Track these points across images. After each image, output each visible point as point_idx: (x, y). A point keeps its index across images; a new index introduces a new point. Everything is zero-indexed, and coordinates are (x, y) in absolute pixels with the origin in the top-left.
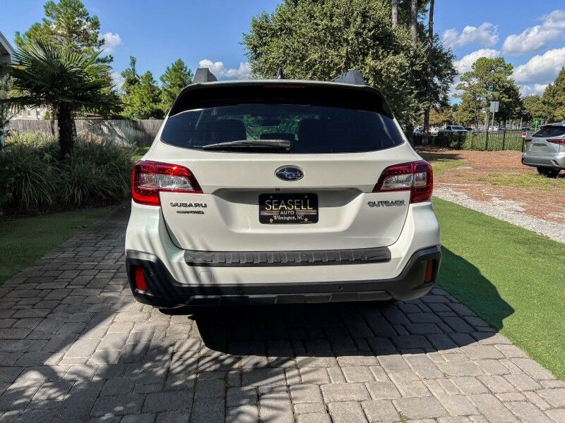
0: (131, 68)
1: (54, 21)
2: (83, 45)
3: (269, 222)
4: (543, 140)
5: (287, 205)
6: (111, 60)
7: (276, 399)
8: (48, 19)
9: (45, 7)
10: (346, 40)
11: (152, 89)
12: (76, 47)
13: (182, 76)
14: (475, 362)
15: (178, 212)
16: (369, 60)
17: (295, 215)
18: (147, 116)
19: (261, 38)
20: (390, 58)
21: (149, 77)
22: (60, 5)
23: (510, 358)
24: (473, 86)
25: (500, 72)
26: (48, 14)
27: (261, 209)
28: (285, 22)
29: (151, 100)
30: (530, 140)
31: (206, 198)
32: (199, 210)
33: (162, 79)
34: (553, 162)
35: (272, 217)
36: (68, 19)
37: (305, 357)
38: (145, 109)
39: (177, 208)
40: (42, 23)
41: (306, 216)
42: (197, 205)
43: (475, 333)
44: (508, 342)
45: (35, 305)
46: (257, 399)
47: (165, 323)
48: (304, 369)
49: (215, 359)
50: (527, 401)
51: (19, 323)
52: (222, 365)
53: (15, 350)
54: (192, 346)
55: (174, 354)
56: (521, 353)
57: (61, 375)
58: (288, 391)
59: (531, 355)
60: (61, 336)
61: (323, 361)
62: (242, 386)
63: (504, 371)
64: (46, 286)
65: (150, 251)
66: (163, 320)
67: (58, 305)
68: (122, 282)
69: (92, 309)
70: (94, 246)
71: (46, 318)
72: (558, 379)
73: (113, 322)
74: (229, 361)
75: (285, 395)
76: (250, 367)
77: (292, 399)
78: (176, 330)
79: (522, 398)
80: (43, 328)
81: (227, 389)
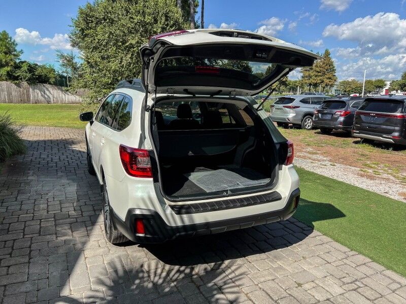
4: (281, 106)
7: (230, 287)
13: (7, 45)
14: (313, 248)
19: (88, 23)
23: (327, 243)
24: (225, 65)
28: (108, 13)
30: (273, 106)
34: (287, 120)
37: (229, 260)
43: (304, 232)
44: (321, 234)
45: (10, 254)
46: (220, 290)
47: (124, 253)
48: (233, 268)
49: (178, 271)
50: (345, 264)
51: (11, 270)
52: (185, 274)
53: (28, 290)
54: (157, 265)
55: (148, 272)
56: (329, 239)
57: (81, 300)
58: (233, 282)
59: (334, 239)
60: (54, 274)
61: (239, 261)
62: (205, 284)
63: (328, 250)
64: (6, 237)
65: (151, 208)
66: (121, 251)
67: (31, 251)
68: (66, 227)
69: (61, 251)
70: (16, 201)
71: (29, 263)
72: (352, 250)
73: (86, 258)
74: (188, 271)
75: (233, 284)
76: (203, 272)
77: (238, 286)
78: (136, 256)
79: (343, 263)
80: (35, 270)
81: (198, 287)
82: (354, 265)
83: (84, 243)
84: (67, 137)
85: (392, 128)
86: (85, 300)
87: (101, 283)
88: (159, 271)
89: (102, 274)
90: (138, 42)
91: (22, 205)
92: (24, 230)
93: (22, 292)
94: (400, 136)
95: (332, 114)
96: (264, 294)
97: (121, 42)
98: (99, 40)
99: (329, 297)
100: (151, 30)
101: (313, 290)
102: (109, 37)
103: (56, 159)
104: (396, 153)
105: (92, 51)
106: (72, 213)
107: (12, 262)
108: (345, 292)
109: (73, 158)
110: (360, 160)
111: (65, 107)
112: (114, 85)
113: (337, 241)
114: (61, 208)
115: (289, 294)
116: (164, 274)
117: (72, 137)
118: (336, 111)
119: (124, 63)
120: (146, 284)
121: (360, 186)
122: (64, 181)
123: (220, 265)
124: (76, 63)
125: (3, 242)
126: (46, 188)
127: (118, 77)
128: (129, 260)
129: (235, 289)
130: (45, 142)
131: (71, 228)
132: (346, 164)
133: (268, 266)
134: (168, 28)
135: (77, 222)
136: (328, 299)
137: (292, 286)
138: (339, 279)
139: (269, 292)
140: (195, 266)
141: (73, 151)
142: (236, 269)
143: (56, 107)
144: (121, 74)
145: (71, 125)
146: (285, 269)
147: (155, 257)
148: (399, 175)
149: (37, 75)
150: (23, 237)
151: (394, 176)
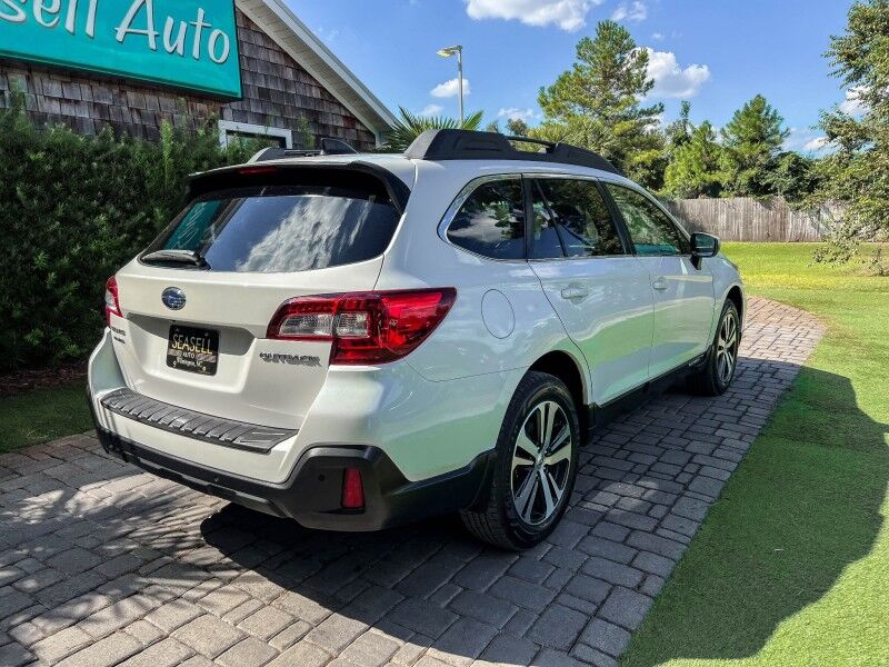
0: (681, 119)
1: (587, 65)
2: (622, 93)
3: (173, 366)
5: (191, 345)
6: (662, 110)
8: (580, 63)
9: (577, 47)
11: (709, 148)
12: (612, 97)
13: (759, 123)
15: (115, 339)
17: (195, 360)
18: (695, 194)
21: (706, 130)
22: (596, 41)
26: (581, 56)
27: (170, 347)
29: (705, 167)
31: (125, 324)
32: (122, 338)
33: (723, 131)
35: (176, 358)
36: (604, 58)
38: (693, 181)
40: (573, 70)
41: (205, 364)
42: (121, 332)
149: (808, 181)
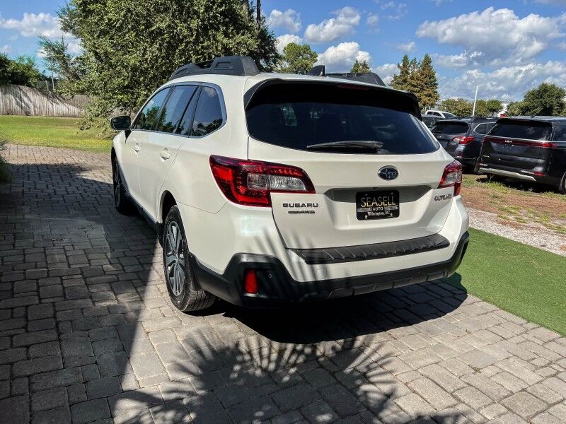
3: (364, 219)
5: (378, 202)
10: (196, 12)
14: (475, 318)
15: (290, 212)
16: (220, 37)
17: (384, 211)
20: (239, 38)
23: (492, 312)
25: (307, 59)
27: (358, 207)
31: (319, 198)
32: (310, 209)
35: (366, 213)
39: (289, 209)
41: (391, 211)
42: (309, 205)
43: (457, 297)
44: (478, 300)
45: (26, 327)
46: (365, 378)
47: (205, 325)
48: (373, 346)
49: (294, 351)
50: (528, 340)
51: (33, 351)
52: (307, 355)
53: (70, 382)
54: (259, 343)
55: (250, 353)
56: (493, 307)
57: (159, 396)
58: (381, 366)
59: (499, 307)
60: (105, 357)
61: (379, 337)
62: (341, 370)
63: (497, 322)
64: (10, 303)
65: (270, 253)
66: (200, 323)
67: (57, 323)
68: (105, 288)
69: (106, 322)
70: (14, 249)
71: (60, 340)
72: (529, 322)
73: (148, 333)
74: (308, 350)
75: (381, 370)
76: (331, 352)
77: (391, 372)
78: (225, 330)
79: (524, 340)
80: (73, 350)
81: (333, 374)
82: (541, 343)
83: (138, 311)
84: (69, 161)
85: (534, 160)
86: (164, 396)
87: (183, 369)
88: (265, 351)
89: (179, 356)
90: (169, 26)
91: (24, 255)
92: (38, 291)
93: (59, 386)
94: (545, 171)
95: (449, 141)
96: (432, 383)
97: (143, 25)
98: (110, 20)
99: (525, 386)
100: (189, 8)
101: (499, 376)
102: (125, 16)
103: (61, 191)
104: (538, 195)
105: (98, 37)
106: (108, 267)
107: (31, 339)
108: (542, 379)
109: (87, 189)
110: (494, 203)
111: (52, 121)
112: (132, 89)
113: (504, 309)
114: (89, 260)
115: (467, 384)
116: (274, 356)
117: (77, 162)
118: (454, 136)
119: (149, 56)
120: (251, 371)
121: (507, 236)
122: (82, 222)
123: (353, 342)
124: (69, 56)
125: (9, 310)
126: (56, 232)
127: (139, 77)
128: (215, 336)
129: (388, 377)
130: (37, 166)
131: (112, 289)
132: (477, 208)
133: (423, 344)
134: (215, 7)
135: (118, 280)
136: (523, 390)
137: (467, 372)
138: (528, 361)
139: (437, 380)
140: (317, 343)
141: (85, 181)
142: (378, 348)
143: (40, 122)
144: (144, 73)
145: (72, 145)
146: (449, 349)
147: (253, 331)
148: (551, 223)
149: (10, 73)
150: (40, 303)
151: (545, 225)
